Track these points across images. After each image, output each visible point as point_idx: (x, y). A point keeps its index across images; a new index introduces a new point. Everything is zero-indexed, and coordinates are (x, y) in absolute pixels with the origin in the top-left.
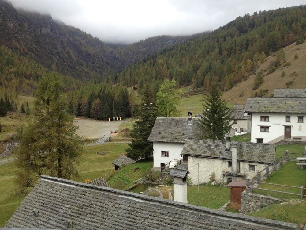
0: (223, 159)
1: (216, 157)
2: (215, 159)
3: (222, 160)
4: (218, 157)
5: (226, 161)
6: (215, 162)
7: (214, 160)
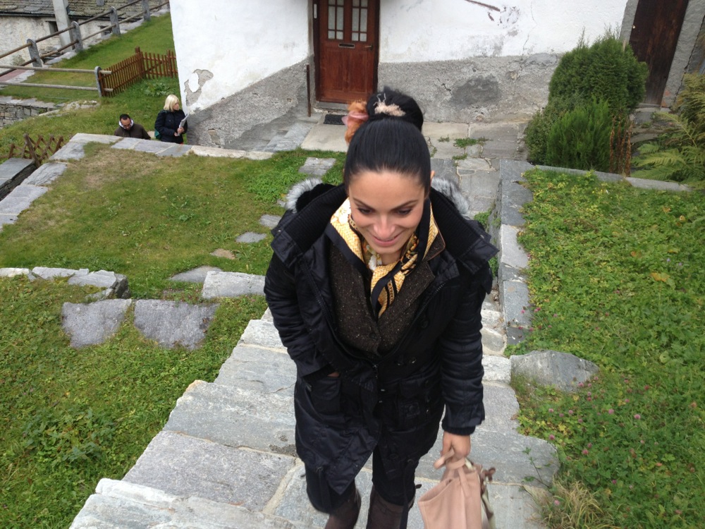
0: (37, 17)
1: (16, 11)
2: (14, 16)
3: (32, 20)
4: (21, 10)
5: (43, 20)
6: (17, 26)
7: (12, 19)
